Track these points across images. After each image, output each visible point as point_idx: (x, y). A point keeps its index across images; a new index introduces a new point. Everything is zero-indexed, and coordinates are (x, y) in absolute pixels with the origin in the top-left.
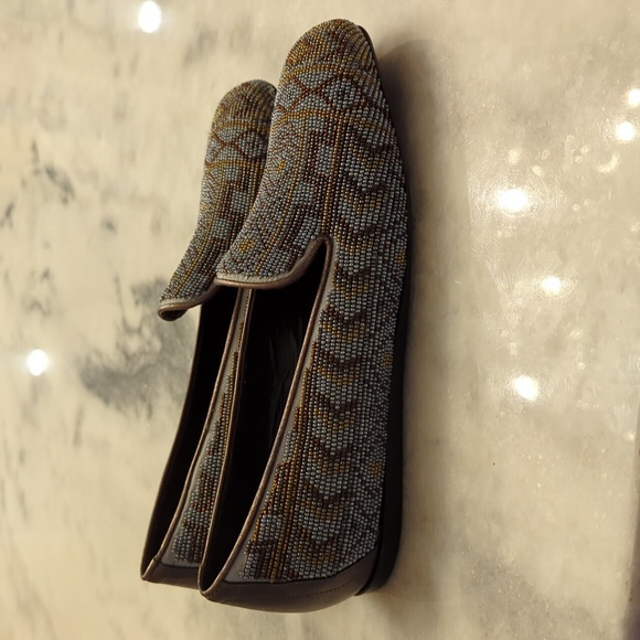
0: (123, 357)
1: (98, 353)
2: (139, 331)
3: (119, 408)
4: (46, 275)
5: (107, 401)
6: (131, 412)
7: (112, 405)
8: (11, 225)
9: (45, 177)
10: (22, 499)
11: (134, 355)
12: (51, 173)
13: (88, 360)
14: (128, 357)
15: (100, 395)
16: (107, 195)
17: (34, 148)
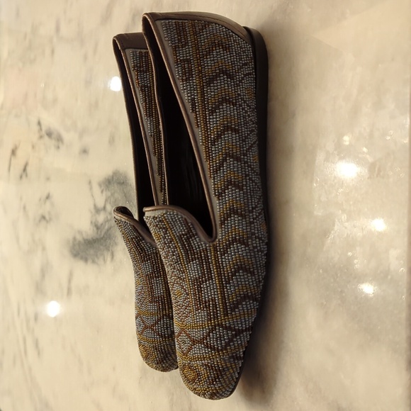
0: (95, 229)
1: (80, 232)
2: (104, 208)
3: (94, 262)
4: (48, 197)
5: (86, 260)
6: (101, 261)
7: (90, 262)
8: (27, 176)
9: (46, 138)
10: (37, 344)
11: (102, 224)
12: (49, 134)
13: (75, 239)
14: (98, 227)
15: (82, 258)
16: (83, 133)
17: (39, 123)
